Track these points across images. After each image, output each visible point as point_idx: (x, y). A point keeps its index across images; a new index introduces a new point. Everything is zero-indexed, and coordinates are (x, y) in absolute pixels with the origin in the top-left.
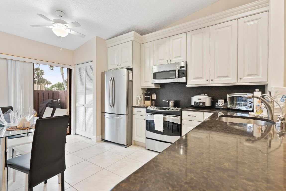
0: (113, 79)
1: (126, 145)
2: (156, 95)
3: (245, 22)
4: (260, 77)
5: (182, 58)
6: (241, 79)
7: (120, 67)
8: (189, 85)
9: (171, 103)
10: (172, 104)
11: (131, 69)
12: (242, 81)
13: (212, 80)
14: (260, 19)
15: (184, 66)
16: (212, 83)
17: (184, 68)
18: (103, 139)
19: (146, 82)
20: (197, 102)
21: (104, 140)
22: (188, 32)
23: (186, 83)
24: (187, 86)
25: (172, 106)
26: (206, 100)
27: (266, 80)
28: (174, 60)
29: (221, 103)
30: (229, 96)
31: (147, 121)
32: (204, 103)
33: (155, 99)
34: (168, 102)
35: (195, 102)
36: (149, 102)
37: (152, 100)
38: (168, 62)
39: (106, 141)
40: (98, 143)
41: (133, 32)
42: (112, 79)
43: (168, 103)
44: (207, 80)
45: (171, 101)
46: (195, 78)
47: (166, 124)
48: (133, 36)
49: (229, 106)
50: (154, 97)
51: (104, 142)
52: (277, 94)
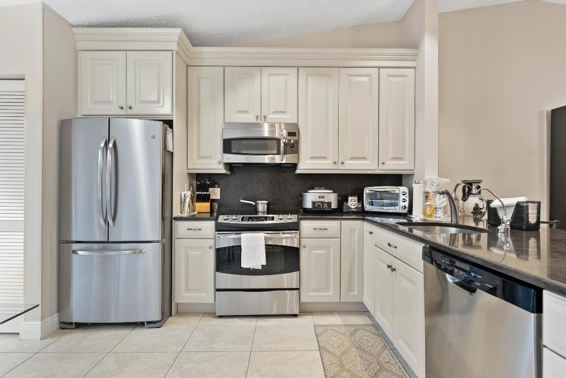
0: (115, 145)
1: (158, 322)
2: (219, 189)
3: (388, 76)
4: (406, 162)
5: (289, 116)
6: (383, 163)
7: (130, 112)
8: (301, 169)
9: (262, 206)
10: (264, 208)
11: (169, 123)
12: (384, 167)
13: (343, 163)
14: (406, 76)
15: (295, 133)
16: (343, 168)
17: (295, 136)
18: (65, 323)
19: (200, 157)
20: (318, 202)
21: (72, 323)
22: (300, 68)
23: (295, 166)
24: (298, 172)
25: (264, 212)
26: (331, 198)
27: (413, 168)
28: (270, 116)
29: (352, 203)
30: (368, 192)
31: (218, 251)
32: (329, 204)
33: (218, 197)
34: (254, 204)
35: (314, 203)
36: (205, 206)
37: (213, 201)
38: (259, 118)
39: (79, 326)
40: (49, 340)
41: (178, 31)
42: (111, 145)
43: (256, 207)
44: (335, 163)
45: (262, 202)
46: (312, 158)
47: (271, 251)
48: (177, 40)
49: (368, 207)
50: (216, 193)
51: (73, 331)
52: (439, 187)
